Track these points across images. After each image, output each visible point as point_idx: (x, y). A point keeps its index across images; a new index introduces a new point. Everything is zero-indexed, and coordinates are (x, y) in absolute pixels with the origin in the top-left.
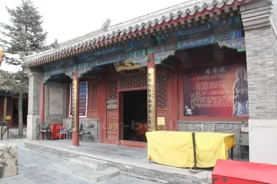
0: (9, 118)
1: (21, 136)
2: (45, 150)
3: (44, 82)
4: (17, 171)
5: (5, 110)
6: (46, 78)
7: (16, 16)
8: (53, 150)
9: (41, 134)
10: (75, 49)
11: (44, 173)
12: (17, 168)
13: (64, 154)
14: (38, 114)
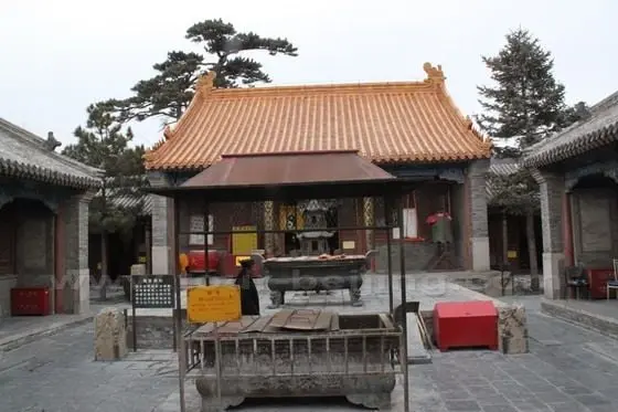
0: (513, 254)
1: (536, 289)
2: (578, 318)
3: (567, 191)
4: (527, 347)
5: (505, 241)
6: (570, 183)
7: (501, 70)
8: (592, 318)
9: (570, 289)
10: (611, 133)
11: (570, 355)
12: (527, 343)
13: (610, 328)
14: (561, 251)
